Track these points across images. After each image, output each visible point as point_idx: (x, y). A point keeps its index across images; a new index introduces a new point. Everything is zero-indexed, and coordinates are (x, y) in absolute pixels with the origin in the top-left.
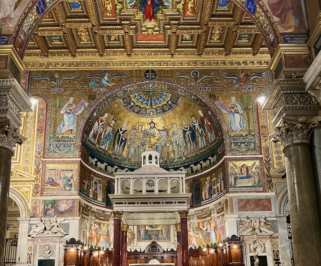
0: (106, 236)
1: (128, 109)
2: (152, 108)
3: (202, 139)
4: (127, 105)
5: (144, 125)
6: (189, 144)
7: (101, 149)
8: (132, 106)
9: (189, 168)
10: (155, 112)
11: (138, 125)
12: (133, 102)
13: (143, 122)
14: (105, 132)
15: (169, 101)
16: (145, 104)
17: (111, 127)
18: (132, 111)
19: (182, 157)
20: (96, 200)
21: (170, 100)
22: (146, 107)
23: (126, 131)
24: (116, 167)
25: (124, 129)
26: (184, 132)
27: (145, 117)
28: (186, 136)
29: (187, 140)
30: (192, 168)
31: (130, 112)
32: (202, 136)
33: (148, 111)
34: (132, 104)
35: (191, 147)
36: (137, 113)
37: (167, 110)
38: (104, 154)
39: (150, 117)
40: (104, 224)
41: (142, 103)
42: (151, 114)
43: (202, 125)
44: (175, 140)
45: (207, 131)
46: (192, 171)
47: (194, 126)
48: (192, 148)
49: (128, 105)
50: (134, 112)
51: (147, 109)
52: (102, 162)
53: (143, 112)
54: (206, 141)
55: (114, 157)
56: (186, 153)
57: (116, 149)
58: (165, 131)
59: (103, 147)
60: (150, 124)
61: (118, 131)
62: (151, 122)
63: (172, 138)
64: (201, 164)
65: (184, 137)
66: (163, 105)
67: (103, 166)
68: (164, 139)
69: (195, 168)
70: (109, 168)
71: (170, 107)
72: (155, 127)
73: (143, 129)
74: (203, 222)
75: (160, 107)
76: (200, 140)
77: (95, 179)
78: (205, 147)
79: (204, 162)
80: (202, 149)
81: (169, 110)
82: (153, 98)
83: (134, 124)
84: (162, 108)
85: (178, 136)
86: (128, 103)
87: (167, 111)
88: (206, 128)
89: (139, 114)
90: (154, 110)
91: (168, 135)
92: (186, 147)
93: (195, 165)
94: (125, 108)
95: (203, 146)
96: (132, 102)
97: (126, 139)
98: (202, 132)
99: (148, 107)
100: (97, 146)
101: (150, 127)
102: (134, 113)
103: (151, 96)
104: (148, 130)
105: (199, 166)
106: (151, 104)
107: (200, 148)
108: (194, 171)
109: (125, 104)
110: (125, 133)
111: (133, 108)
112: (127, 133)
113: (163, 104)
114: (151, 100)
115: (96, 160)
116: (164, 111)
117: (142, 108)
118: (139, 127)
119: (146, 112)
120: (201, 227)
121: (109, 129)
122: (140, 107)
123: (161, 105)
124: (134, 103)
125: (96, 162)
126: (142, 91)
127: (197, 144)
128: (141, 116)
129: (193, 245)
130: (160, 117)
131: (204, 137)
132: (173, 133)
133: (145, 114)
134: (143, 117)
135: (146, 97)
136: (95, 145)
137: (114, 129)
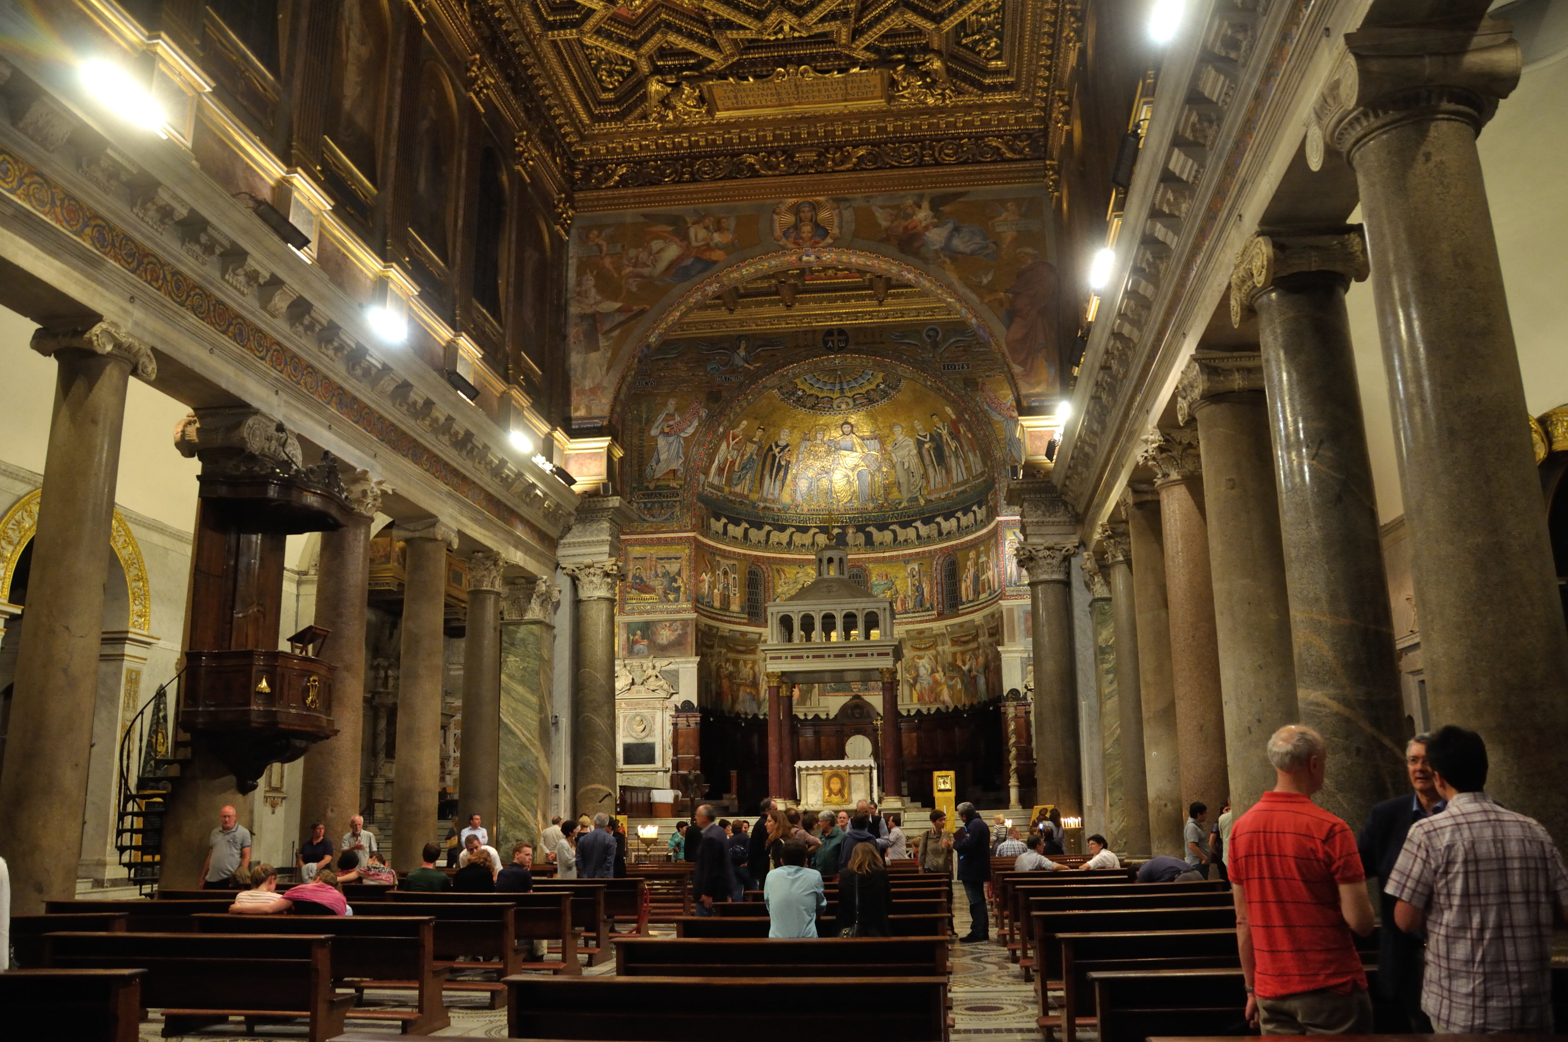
2: (844, 397)
3: (958, 463)
5: (827, 430)
6: (930, 470)
7: (735, 494)
9: (934, 526)
10: (851, 404)
11: (813, 430)
13: (826, 424)
14: (743, 455)
15: (880, 385)
17: (755, 443)
19: (916, 499)
22: (831, 396)
23: (787, 447)
24: (768, 528)
25: (783, 442)
27: (830, 414)
28: (924, 451)
29: (927, 461)
30: (938, 524)
32: (957, 457)
33: (836, 402)
35: (937, 475)
36: (812, 407)
37: (878, 399)
38: (741, 503)
39: (839, 414)
43: (955, 435)
44: (899, 460)
45: (966, 448)
46: (940, 533)
47: (940, 435)
48: (938, 479)
51: (832, 399)
52: (737, 524)
53: (825, 405)
54: (966, 468)
55: (762, 505)
56: (925, 490)
57: (766, 487)
59: (738, 489)
60: (842, 426)
61: (771, 448)
63: (893, 455)
64: (959, 519)
65: (920, 454)
66: (868, 391)
67: (739, 531)
69: (945, 525)
71: (885, 394)
72: (854, 431)
73: (826, 438)
74: (963, 654)
75: (862, 394)
76: (954, 466)
77: (725, 563)
78: (965, 482)
79: (965, 514)
80: (958, 484)
81: (881, 399)
83: (806, 430)
84: (866, 395)
85: (905, 452)
87: (877, 401)
88: (963, 441)
89: (814, 409)
92: (924, 477)
93: (946, 518)
95: (960, 479)
97: (788, 462)
98: (956, 448)
99: (835, 396)
100: (727, 489)
101: (841, 433)
102: (803, 410)
104: (839, 439)
105: (953, 522)
107: (955, 481)
108: (945, 532)
110: (787, 451)
112: (790, 452)
115: (724, 520)
116: (871, 401)
117: (823, 398)
118: (816, 434)
119: (831, 406)
121: (751, 448)
122: (817, 397)
123: (863, 391)
125: (725, 526)
127: (948, 471)
128: (821, 413)
130: (862, 414)
131: (961, 460)
132: (896, 444)
134: (825, 414)
137: (760, 447)
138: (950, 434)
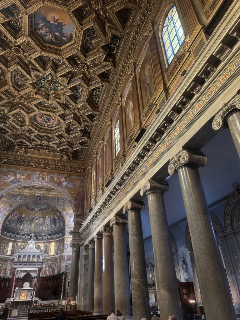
0: (4, 270)
3: (58, 224)
6: (52, 225)
7: (10, 226)
9: (51, 236)
14: (14, 218)
16: (35, 207)
19: (48, 231)
20: (3, 252)
24: (16, 234)
26: (51, 220)
28: (52, 221)
29: (52, 223)
30: (52, 236)
31: (27, 210)
32: (58, 223)
35: (53, 226)
40: (5, 264)
42: (37, 211)
45: (60, 221)
46: (52, 238)
47: (55, 218)
50: (29, 210)
51: (35, 209)
52: (10, 233)
53: (33, 210)
55: (16, 229)
56: (50, 229)
57: (17, 225)
59: (11, 225)
60: (36, 214)
61: (20, 217)
63: (45, 221)
64: (56, 235)
65: (51, 222)
67: (9, 234)
69: (53, 236)
70: (13, 235)
71: (46, 209)
72: (38, 216)
74: (53, 264)
76: (57, 224)
79: (58, 234)
80: (57, 228)
85: (48, 221)
89: (31, 211)
90: (39, 210)
92: (51, 226)
93: (54, 235)
95: (58, 227)
97: (23, 221)
100: (9, 225)
104: (35, 217)
105: (55, 236)
106: (38, 207)
108: (53, 238)
116: (43, 210)
120: (52, 266)
121: (16, 217)
122: (32, 208)
127: (56, 226)
129: (47, 274)
130: (41, 212)
134: (33, 212)
136: (8, 225)
137: (18, 217)
138: (57, 218)
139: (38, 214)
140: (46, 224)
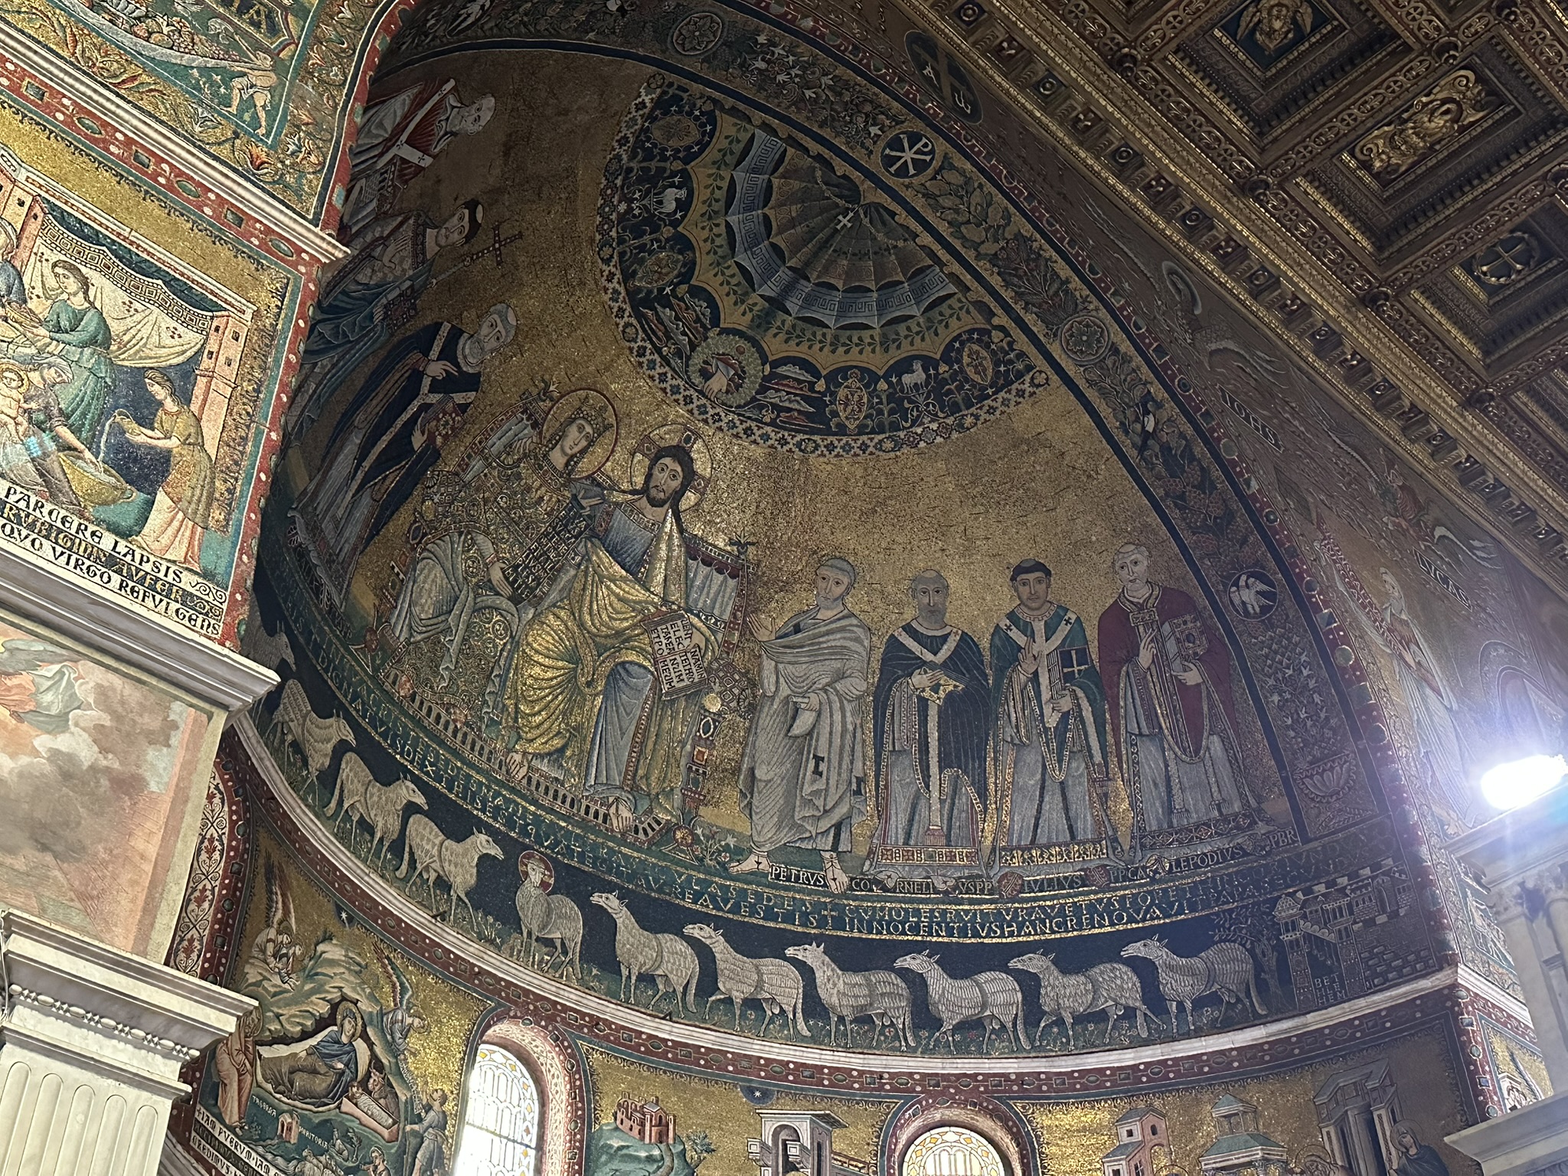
1: (606, 219)
2: (755, 343)
4: (633, 176)
5: (609, 436)
8: (652, 222)
10: (749, 388)
11: (574, 399)
12: (682, 194)
13: (622, 408)
15: (917, 366)
16: (739, 278)
17: (419, 252)
18: (622, 255)
21: (928, 363)
22: (725, 304)
23: (472, 382)
25: (469, 355)
26: (897, 662)
27: (663, 377)
28: (902, 698)
31: (607, 252)
33: (716, 343)
34: (671, 197)
36: (641, 302)
37: (852, 426)
39: (688, 400)
41: (726, 249)
42: (719, 382)
43: (1094, 666)
44: (785, 691)
45: (1131, 725)
48: (931, 815)
49: (640, 181)
50: (628, 276)
51: (715, 321)
53: (676, 328)
57: (335, 475)
58: (732, 583)
60: (662, 453)
61: (427, 339)
62: (672, 440)
63: (768, 665)
65: (880, 698)
66: (844, 371)
68: (698, 638)
72: (683, 505)
73: (586, 466)
75: (816, 374)
81: (861, 430)
82: (826, 270)
83: (557, 379)
84: (821, 385)
85: (820, 672)
86: (653, 165)
87: (842, 430)
88: (1128, 697)
89: (640, 316)
90: (755, 371)
91: (742, 621)
92: (869, 788)
94: (603, 193)
96: (686, 182)
97: (431, 455)
99: (734, 316)
101: (639, 481)
102: (615, 284)
103: (824, 245)
104: (618, 497)
106: (776, 304)
109: (632, 158)
110: (459, 398)
111: (647, 238)
112: (463, 408)
113: (854, 358)
114: (801, 274)
116: (822, 420)
117: (697, 292)
118: (571, 421)
119: (693, 347)
123: (826, 360)
124: (684, 205)
126: (819, 158)
128: (641, 352)
130: (758, 452)
132: (797, 629)
133: (679, 353)
134: (652, 365)
135: (792, 223)
139: (702, 465)
140: (769, 718)
